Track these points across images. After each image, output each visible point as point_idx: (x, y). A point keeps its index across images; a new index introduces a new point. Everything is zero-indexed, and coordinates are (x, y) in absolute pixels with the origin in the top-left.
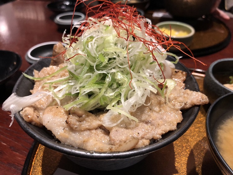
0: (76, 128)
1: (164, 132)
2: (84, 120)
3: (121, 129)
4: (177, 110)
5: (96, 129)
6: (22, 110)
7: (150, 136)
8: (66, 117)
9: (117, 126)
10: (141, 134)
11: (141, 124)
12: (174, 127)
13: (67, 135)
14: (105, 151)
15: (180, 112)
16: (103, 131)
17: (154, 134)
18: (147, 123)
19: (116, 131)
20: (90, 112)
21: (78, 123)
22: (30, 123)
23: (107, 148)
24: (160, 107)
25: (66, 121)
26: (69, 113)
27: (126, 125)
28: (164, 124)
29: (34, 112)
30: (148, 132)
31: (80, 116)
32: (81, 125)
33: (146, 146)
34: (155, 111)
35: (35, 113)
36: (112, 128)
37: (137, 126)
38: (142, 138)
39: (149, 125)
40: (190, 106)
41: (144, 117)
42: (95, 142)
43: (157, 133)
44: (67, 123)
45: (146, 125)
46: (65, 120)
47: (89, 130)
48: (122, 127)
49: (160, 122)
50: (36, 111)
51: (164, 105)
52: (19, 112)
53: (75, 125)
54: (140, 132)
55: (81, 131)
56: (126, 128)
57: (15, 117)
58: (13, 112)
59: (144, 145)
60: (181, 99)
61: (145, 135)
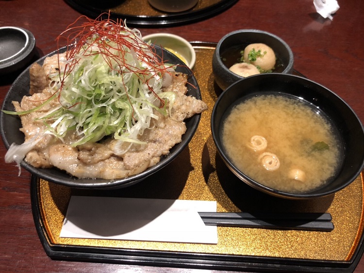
0: (89, 162)
1: (171, 148)
2: (95, 153)
3: (132, 154)
4: (181, 122)
5: (109, 158)
6: (25, 157)
7: (159, 153)
8: (76, 154)
9: (129, 151)
10: (152, 154)
11: (150, 144)
12: (179, 140)
13: (82, 170)
14: (122, 177)
15: (184, 123)
16: (116, 158)
17: (163, 151)
18: (155, 142)
19: (129, 156)
20: (99, 142)
21: (90, 157)
22: (40, 168)
23: (123, 173)
24: (165, 123)
25: (78, 158)
26: (78, 149)
27: (137, 149)
28: (170, 139)
29: (39, 155)
30: (157, 150)
31: (90, 150)
32: (93, 158)
33: (157, 164)
34: (161, 128)
35: (41, 156)
36: (124, 155)
37: (146, 147)
38: (153, 157)
39: (157, 143)
40: (192, 115)
41: (151, 137)
42: (111, 171)
43: (165, 149)
44: (79, 160)
45: (154, 144)
46: (76, 158)
47: (103, 160)
48: (133, 152)
49: (166, 137)
50: (40, 153)
51: (169, 118)
52: (24, 159)
53: (88, 159)
54: (150, 152)
55: (94, 163)
56: (137, 151)
57: (22, 166)
58: (18, 162)
59: (155, 163)
60: (183, 108)
61: (155, 153)
